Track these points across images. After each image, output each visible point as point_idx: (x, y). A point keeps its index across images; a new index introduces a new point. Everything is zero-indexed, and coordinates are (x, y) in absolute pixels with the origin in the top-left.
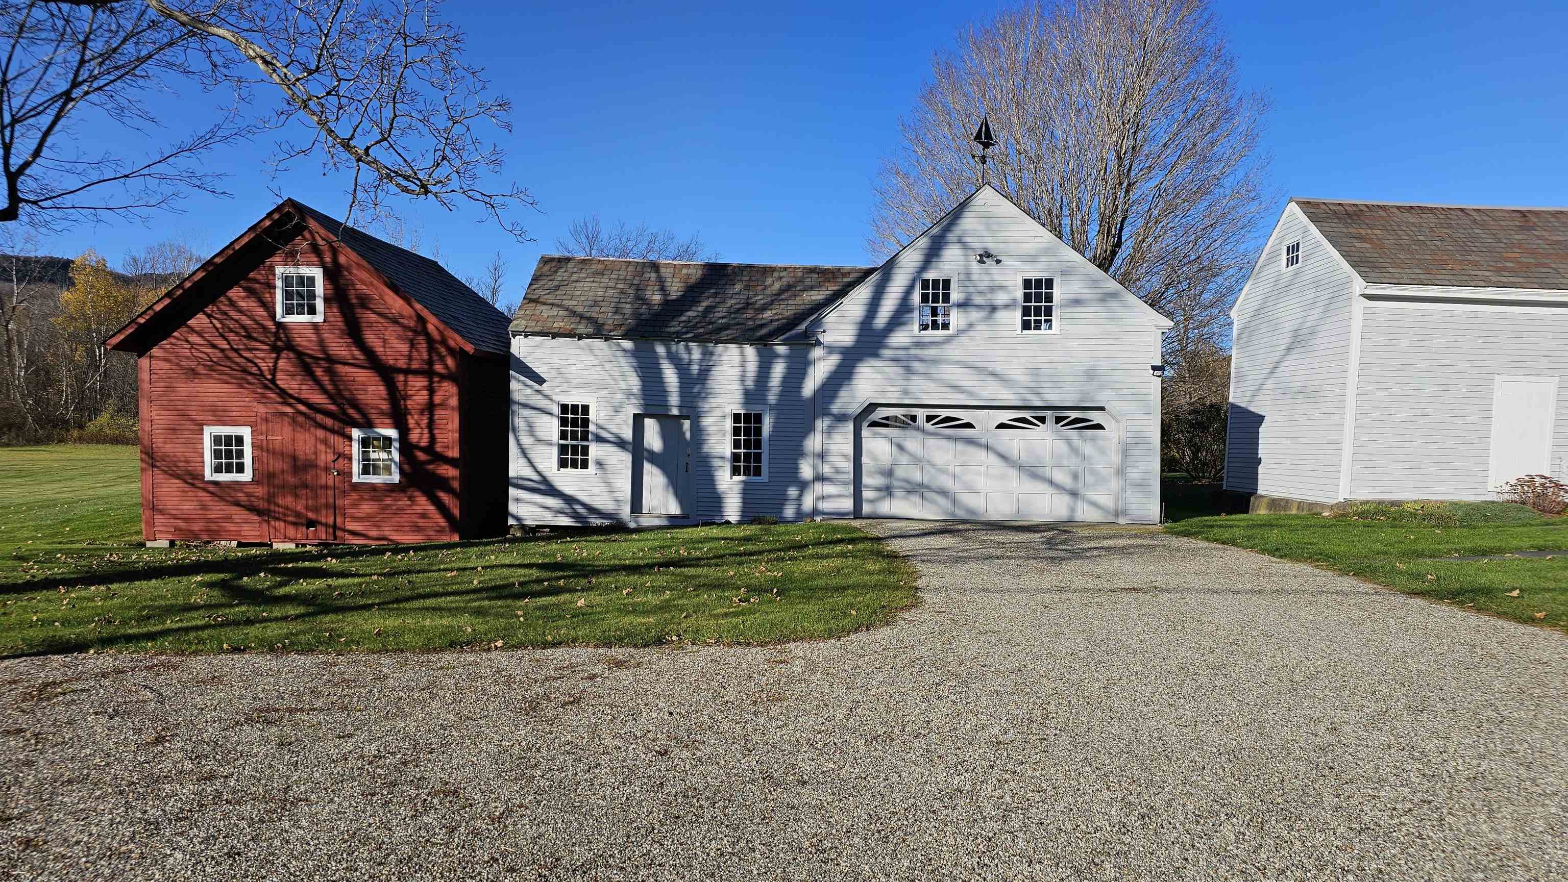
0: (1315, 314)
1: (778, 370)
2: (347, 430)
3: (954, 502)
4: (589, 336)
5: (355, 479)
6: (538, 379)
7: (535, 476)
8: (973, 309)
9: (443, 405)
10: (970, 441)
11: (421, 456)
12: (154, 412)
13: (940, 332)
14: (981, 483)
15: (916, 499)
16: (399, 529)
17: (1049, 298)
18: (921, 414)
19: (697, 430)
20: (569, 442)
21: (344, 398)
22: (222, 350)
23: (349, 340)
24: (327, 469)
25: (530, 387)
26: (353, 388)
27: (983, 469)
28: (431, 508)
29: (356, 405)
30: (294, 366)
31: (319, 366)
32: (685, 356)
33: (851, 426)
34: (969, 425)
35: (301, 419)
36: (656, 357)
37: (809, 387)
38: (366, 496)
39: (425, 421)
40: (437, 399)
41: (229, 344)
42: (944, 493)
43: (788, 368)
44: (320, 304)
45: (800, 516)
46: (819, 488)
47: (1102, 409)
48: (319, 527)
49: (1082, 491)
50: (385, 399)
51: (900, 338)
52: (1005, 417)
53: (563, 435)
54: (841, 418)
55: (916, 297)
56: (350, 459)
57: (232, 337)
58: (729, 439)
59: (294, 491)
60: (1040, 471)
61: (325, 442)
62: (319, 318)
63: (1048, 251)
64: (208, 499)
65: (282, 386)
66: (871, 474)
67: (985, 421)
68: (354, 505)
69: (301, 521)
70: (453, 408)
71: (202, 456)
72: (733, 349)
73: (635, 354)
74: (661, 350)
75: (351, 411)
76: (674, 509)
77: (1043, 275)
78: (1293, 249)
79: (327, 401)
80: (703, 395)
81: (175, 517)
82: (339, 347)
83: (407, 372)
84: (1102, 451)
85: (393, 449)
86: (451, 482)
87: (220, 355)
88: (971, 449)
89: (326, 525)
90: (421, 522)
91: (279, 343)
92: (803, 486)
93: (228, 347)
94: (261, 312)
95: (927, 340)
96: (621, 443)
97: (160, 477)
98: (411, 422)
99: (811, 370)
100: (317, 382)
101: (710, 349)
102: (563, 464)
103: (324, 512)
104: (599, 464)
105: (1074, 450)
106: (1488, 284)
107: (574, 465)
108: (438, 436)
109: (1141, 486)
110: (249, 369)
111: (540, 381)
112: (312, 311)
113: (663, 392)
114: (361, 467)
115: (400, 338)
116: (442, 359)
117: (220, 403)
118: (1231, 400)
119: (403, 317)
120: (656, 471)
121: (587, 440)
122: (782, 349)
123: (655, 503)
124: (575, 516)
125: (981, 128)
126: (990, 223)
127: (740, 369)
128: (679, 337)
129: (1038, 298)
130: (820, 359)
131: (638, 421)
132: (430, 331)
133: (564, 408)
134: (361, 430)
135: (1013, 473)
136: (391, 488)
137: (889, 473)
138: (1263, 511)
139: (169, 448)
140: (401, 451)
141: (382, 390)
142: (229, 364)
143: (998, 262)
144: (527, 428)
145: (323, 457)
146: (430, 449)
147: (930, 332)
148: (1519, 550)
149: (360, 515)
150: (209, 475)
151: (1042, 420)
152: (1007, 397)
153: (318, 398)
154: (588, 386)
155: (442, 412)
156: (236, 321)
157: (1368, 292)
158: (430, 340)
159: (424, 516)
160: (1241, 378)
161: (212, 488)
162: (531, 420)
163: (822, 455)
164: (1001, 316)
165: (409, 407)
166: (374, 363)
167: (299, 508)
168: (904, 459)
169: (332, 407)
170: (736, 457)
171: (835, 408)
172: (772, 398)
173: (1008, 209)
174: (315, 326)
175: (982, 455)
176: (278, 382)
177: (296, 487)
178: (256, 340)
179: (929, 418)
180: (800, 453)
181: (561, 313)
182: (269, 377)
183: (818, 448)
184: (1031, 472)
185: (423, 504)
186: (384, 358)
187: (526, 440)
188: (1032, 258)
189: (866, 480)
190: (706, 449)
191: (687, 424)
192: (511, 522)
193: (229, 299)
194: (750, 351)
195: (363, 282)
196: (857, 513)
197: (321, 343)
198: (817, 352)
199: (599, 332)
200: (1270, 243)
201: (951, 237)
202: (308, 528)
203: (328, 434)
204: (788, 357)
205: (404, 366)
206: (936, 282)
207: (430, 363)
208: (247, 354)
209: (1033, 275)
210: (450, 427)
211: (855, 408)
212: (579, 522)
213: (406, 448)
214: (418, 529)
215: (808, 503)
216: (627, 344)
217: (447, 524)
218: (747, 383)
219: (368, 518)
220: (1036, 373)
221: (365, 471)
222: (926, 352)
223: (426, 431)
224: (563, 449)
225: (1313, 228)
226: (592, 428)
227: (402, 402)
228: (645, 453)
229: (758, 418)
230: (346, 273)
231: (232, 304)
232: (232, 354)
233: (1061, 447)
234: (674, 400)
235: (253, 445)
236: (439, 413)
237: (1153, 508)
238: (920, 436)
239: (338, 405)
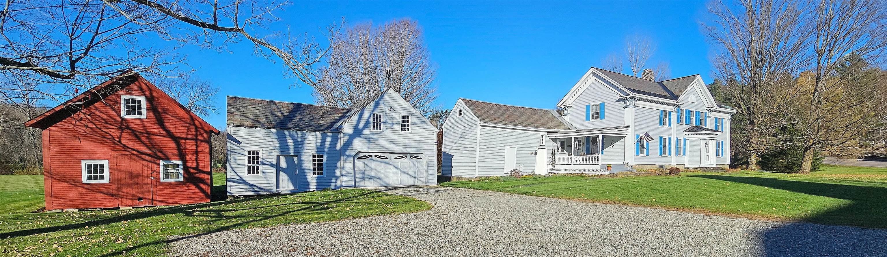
0: (467, 129)
1: (328, 140)
2: (158, 161)
3: (383, 181)
4: (260, 127)
5: (162, 180)
6: (238, 142)
7: (238, 178)
8: (387, 124)
9: (202, 151)
10: (387, 163)
11: (192, 171)
12: (51, 154)
13: (379, 130)
14: (390, 175)
15: (372, 181)
16: (183, 199)
17: (408, 121)
18: (373, 155)
19: (300, 161)
20: (251, 165)
21: (155, 148)
22: (91, 128)
23: (158, 126)
24: (148, 177)
25: (236, 145)
26: (160, 145)
27: (391, 171)
28: (197, 191)
29: (161, 151)
30: (131, 135)
31: (143, 136)
32: (296, 135)
33: (352, 159)
34: (387, 158)
35: (135, 157)
36: (285, 135)
37: (339, 146)
38: (167, 187)
39: (194, 158)
40: (199, 149)
41: (96, 126)
42: (380, 179)
43: (332, 140)
44: (144, 111)
45: (336, 188)
46: (342, 178)
47: (422, 153)
48: (144, 200)
49: (417, 177)
50: (176, 149)
51: (366, 132)
52: (397, 156)
53: (249, 162)
54: (349, 156)
55: (371, 120)
56: (159, 173)
57: (97, 123)
58: (312, 163)
59: (131, 186)
60: (406, 171)
61: (147, 166)
62: (144, 117)
63: (408, 108)
64: (84, 191)
65: (125, 144)
66: (358, 174)
67: (392, 157)
68: (161, 190)
69: (135, 198)
70: (207, 153)
71: (81, 172)
72: (313, 133)
73: (277, 134)
74: (286, 133)
75: (159, 154)
76: (291, 187)
77: (407, 115)
78: (460, 111)
79: (148, 150)
80: (302, 148)
81: (65, 199)
82: (154, 129)
83: (186, 139)
84: (422, 165)
85: (179, 168)
86: (206, 180)
87: (90, 130)
88: (387, 165)
89: (148, 199)
90: (193, 196)
91: (123, 126)
92: (337, 178)
93: (95, 127)
94: (113, 113)
95: (375, 132)
96: (272, 165)
97: (55, 182)
98: (188, 158)
99: (339, 141)
100: (142, 142)
101: (305, 133)
102: (249, 173)
103: (146, 194)
104: (263, 172)
105: (415, 165)
106: (504, 124)
107: (254, 173)
108: (199, 163)
109: (432, 174)
110: (107, 137)
111: (240, 143)
112: (140, 114)
113: (288, 148)
114: (164, 176)
115: (182, 126)
116: (202, 134)
117: (90, 151)
118: (443, 151)
119: (183, 117)
120: (284, 174)
121: (259, 164)
122: (329, 134)
123: (284, 185)
124: (254, 191)
125: (388, 71)
126: (392, 99)
127: (316, 140)
128: (294, 129)
129: (405, 121)
130: (342, 137)
131: (278, 156)
132: (196, 124)
133: (249, 153)
134: (164, 161)
135: (399, 172)
136: (179, 183)
137: (363, 173)
138: (455, 181)
139: (61, 170)
140: (184, 169)
141: (174, 146)
142: (95, 134)
143: (395, 110)
144: (234, 160)
145: (146, 172)
146: (196, 168)
147: (376, 130)
148: (522, 185)
149: (164, 194)
150: (84, 180)
151: (406, 156)
152: (397, 150)
153: (144, 149)
154: (260, 145)
155: (201, 154)
156: (99, 116)
157: (481, 124)
158: (196, 127)
159: (194, 193)
160: (445, 145)
161: (86, 186)
162: (235, 157)
163: (343, 168)
164: (395, 126)
165: (187, 152)
166: (170, 135)
167: (134, 193)
168: (368, 169)
169: (151, 152)
170: (314, 169)
171: (347, 153)
172: (326, 150)
173: (396, 95)
174: (141, 120)
175: (390, 167)
176: (122, 142)
177: (132, 184)
178: (110, 124)
179: (376, 156)
180: (336, 167)
181: (245, 118)
182: (118, 140)
183: (342, 166)
184: (404, 171)
185: (193, 188)
186: (175, 133)
187: (233, 164)
188: (403, 110)
189: (357, 176)
190: (303, 167)
191: (295, 158)
192: (228, 194)
193: (95, 107)
194: (319, 134)
195: (165, 103)
196: (355, 186)
197: (144, 127)
198: (341, 135)
199: (263, 126)
200: (454, 109)
201: (381, 102)
202: (138, 201)
203: (148, 163)
204: (331, 136)
205: (185, 137)
206: (377, 115)
207: (197, 136)
208: (106, 130)
209: (404, 115)
210: (206, 160)
211: (353, 153)
212: (256, 193)
213: (186, 168)
214: (190, 198)
215: (339, 183)
216: (274, 131)
217: (204, 196)
218: (317, 145)
219: (168, 195)
220: (404, 143)
221: (167, 177)
222: (374, 136)
223: (195, 161)
224: (249, 167)
225: (466, 106)
226: (260, 160)
227: (184, 150)
228: (280, 169)
229: (322, 156)
230: (156, 100)
231: (97, 109)
232: (98, 130)
233: (411, 164)
234: (292, 150)
235: (110, 168)
236: (200, 155)
237: (435, 180)
238: (372, 161)
239: (153, 151)
